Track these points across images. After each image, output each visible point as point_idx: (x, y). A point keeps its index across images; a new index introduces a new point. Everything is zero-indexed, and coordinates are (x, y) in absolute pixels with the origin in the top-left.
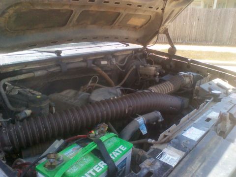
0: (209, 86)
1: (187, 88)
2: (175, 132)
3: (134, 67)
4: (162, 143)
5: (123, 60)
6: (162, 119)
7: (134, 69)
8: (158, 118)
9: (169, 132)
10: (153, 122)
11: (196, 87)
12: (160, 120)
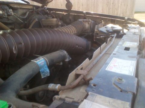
0: (106, 29)
1: (87, 33)
2: (91, 68)
3: (37, 20)
4: (74, 88)
5: (24, 14)
6: (69, 59)
7: (36, 22)
8: (64, 57)
9: (82, 69)
10: (59, 62)
11: (96, 30)
12: (67, 60)
